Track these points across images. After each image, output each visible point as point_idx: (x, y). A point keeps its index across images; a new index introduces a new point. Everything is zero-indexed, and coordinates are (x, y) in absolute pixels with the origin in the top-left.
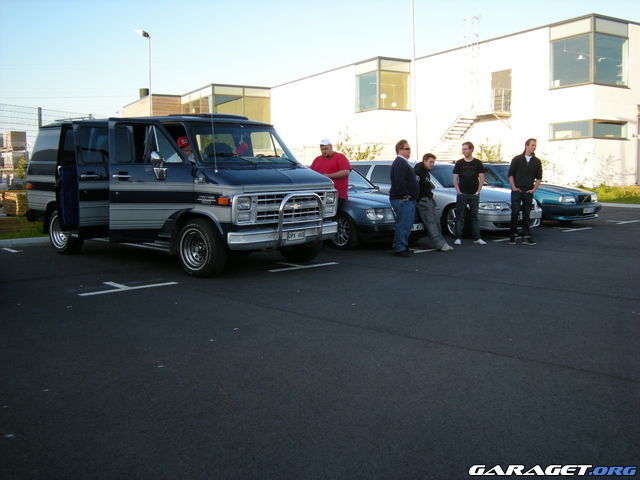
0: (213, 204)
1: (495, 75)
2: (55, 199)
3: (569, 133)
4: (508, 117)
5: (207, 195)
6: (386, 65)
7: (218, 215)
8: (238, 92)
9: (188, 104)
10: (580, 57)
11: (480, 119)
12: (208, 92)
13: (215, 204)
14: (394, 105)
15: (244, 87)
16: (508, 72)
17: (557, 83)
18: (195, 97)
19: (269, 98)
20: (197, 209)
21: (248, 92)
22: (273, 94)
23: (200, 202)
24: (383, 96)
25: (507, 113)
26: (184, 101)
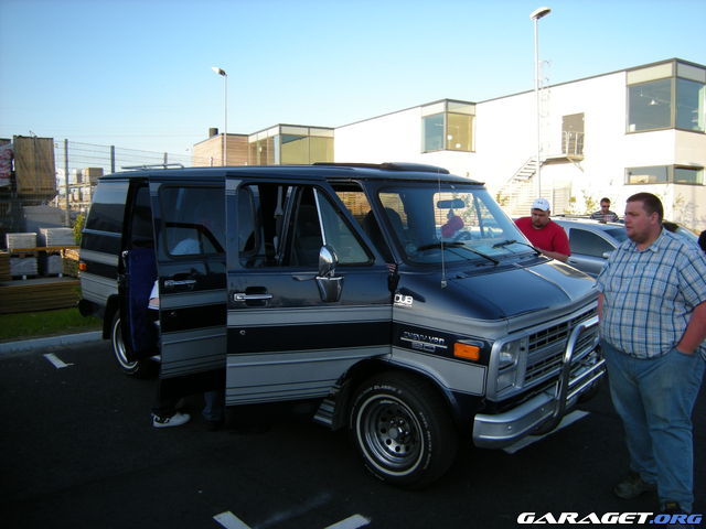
0: (439, 352)
1: (566, 119)
2: (116, 292)
3: (645, 177)
4: (579, 160)
5: (427, 333)
6: (453, 107)
7: (452, 376)
8: (304, 132)
9: (254, 144)
10: (653, 103)
11: (549, 162)
12: (275, 132)
13: (448, 353)
14: (458, 146)
15: (309, 127)
16: (581, 115)
17: (633, 127)
18: (262, 136)
19: (332, 138)
20: (399, 356)
21: (314, 133)
22: (337, 134)
23: (408, 346)
24: (450, 138)
25: (579, 156)
26: (252, 140)
